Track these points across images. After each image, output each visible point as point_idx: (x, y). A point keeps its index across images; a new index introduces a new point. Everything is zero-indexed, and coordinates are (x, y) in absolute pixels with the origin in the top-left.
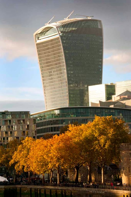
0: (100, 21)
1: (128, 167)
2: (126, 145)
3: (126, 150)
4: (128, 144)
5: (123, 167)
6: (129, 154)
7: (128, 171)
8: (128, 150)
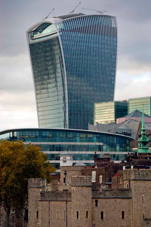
0: (114, 18)
1: (36, 212)
2: (36, 181)
3: (36, 188)
4: (39, 179)
5: (30, 211)
6: (39, 193)
7: (36, 217)
8: (38, 188)
